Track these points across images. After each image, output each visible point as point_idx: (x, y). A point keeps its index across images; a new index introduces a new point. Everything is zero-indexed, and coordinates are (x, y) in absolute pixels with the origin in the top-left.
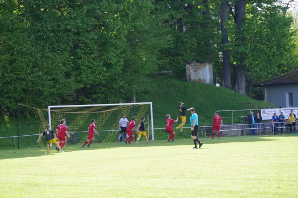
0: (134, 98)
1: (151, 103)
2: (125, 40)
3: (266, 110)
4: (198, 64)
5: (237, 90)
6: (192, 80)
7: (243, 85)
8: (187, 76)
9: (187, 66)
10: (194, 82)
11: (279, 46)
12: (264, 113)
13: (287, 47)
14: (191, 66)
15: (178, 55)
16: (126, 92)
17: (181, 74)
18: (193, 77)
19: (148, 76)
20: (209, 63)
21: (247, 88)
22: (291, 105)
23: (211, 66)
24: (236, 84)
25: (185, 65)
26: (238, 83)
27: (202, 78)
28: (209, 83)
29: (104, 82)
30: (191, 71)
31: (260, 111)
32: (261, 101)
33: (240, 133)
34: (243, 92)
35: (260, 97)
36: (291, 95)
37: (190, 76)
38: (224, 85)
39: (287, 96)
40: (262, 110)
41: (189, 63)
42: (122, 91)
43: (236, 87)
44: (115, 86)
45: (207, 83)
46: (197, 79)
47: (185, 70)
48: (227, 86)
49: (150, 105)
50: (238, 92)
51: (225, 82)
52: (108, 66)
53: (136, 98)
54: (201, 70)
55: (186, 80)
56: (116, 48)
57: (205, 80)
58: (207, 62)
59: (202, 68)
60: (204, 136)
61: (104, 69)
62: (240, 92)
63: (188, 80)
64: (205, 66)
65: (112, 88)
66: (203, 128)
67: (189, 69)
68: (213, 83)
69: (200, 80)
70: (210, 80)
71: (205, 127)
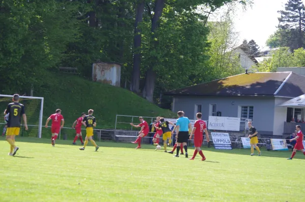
0: (32, 91)
4: (106, 64)
5: (144, 96)
6: (98, 79)
7: (152, 92)
8: (93, 76)
9: (94, 65)
10: (100, 82)
14: (98, 65)
15: (86, 52)
16: (22, 84)
17: (88, 73)
19: (50, 69)
20: (117, 64)
21: (156, 95)
23: (120, 68)
24: (144, 89)
25: (92, 64)
26: (146, 89)
27: (108, 79)
28: (115, 85)
30: (97, 70)
32: (168, 110)
34: (150, 98)
36: (200, 107)
37: (96, 76)
38: (131, 89)
39: (196, 108)
41: (96, 62)
42: (18, 82)
43: (144, 92)
44: (11, 76)
45: (112, 85)
46: (103, 79)
47: (91, 68)
48: (135, 91)
50: (145, 98)
51: (132, 86)
52: (7, 53)
53: (34, 92)
54: (109, 71)
55: (91, 80)
57: (111, 82)
58: (115, 63)
59: (110, 69)
62: (147, 98)
63: (93, 80)
64: (113, 67)
65: (8, 78)
66: (99, 131)
67: (95, 68)
68: (119, 86)
69: (105, 81)
70: (117, 82)
71: (101, 130)
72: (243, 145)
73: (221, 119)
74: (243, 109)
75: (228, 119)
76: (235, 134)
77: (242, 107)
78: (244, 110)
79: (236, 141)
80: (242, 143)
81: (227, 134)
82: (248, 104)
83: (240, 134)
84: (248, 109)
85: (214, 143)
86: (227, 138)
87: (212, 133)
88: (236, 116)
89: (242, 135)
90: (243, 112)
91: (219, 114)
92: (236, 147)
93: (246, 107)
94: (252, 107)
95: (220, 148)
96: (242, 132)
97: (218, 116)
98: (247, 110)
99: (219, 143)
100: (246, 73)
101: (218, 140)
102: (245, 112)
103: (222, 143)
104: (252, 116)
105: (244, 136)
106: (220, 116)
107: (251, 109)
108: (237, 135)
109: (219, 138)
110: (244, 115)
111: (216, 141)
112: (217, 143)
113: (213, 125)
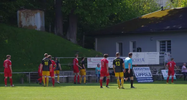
3: (92, 59)
4: (30, 11)
6: (23, 26)
7: (75, 34)
8: (18, 22)
9: (18, 12)
10: (25, 28)
12: (90, 61)
14: (23, 13)
17: (13, 20)
18: (24, 23)
20: (40, 10)
22: (121, 54)
23: (43, 13)
24: (68, 32)
25: (17, 11)
27: (33, 25)
28: (40, 30)
30: (22, 17)
33: (64, 80)
34: (73, 40)
36: (121, 45)
37: (21, 22)
38: (55, 33)
39: (117, 46)
40: (88, 58)
41: (21, 9)
43: (68, 35)
45: (38, 30)
46: (28, 25)
48: (59, 34)
50: (69, 40)
54: (33, 17)
55: (17, 26)
57: (36, 27)
58: (38, 9)
59: (34, 15)
60: (28, 82)
62: (71, 40)
63: (19, 26)
64: (37, 13)
66: (28, 74)
67: (20, 16)
68: (44, 30)
69: (30, 26)
70: (41, 27)
71: (30, 73)
72: (164, 77)
73: (141, 55)
74: (161, 43)
75: (147, 54)
76: (155, 68)
77: (160, 42)
78: (163, 45)
79: (157, 74)
80: (162, 75)
81: (148, 67)
82: (166, 38)
83: (160, 67)
84: (166, 43)
85: (137, 77)
86: (148, 72)
87: (134, 68)
88: (156, 51)
89: (162, 67)
90: (161, 46)
91: (139, 51)
92: (157, 79)
93: (164, 42)
94: (169, 42)
95: (142, 81)
96: (162, 65)
97: (138, 51)
98: (165, 45)
99: (141, 76)
100: (162, 10)
101: (140, 74)
102: (164, 46)
103: (144, 76)
104: (170, 50)
105: (164, 69)
106: (141, 51)
107: (169, 43)
108: (158, 69)
109: (141, 72)
110: (163, 49)
111: (138, 75)
112: (140, 77)
113: (135, 60)
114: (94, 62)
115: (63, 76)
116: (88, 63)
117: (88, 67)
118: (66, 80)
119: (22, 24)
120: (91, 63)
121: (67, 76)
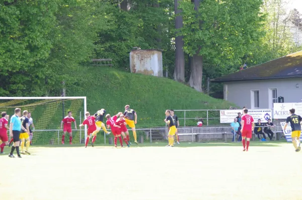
0: (64, 91)
1: (85, 98)
2: (55, 18)
3: (226, 111)
4: (145, 51)
5: (192, 86)
6: (137, 71)
7: (200, 79)
8: (131, 67)
9: (131, 53)
10: (140, 74)
11: (245, 34)
12: (224, 114)
13: (255, 34)
14: (136, 54)
15: (122, 39)
16: (53, 83)
17: (124, 64)
18: (138, 68)
19: (82, 64)
20: (158, 50)
21: (204, 83)
22: (257, 105)
23: (161, 54)
24: (191, 78)
25: (129, 53)
26: (193, 77)
27: (149, 69)
28: (157, 75)
29: (26, 69)
30: (135, 60)
31: (219, 111)
32: (220, 100)
33: (193, 138)
34: (198, 88)
35: (219, 95)
36: (257, 93)
37: (134, 66)
38: (175, 78)
39: (252, 94)
40: (221, 111)
41: (133, 50)
42: (49, 81)
43: (191, 81)
44: (40, 75)
45: (155, 75)
46: (142, 70)
47: (129, 58)
48: (180, 81)
49: (83, 99)
50: (193, 88)
51: (177, 75)
52: (32, 48)
53: (67, 91)
54: (149, 59)
55: (130, 72)
56: (43, 28)
57: (153, 72)
58: (155, 50)
59: (150, 57)
60: (149, 141)
61: (28, 52)
62: (195, 87)
63: (132, 70)
64: (153, 54)
65: (37, 77)
66: (149, 130)
67: (133, 57)
68: (162, 76)
69: (146, 71)
70: (159, 72)
75: (296, 105)
85: (285, 135)
87: (281, 123)
91: (281, 100)
97: (279, 102)
101: (289, 131)
106: (283, 102)
111: (287, 132)
112: (289, 134)
113: (280, 113)
114: (228, 116)
115: (191, 134)
116: (221, 117)
117: (221, 122)
118: (195, 138)
119: (136, 68)
120: (225, 117)
121: (196, 134)
